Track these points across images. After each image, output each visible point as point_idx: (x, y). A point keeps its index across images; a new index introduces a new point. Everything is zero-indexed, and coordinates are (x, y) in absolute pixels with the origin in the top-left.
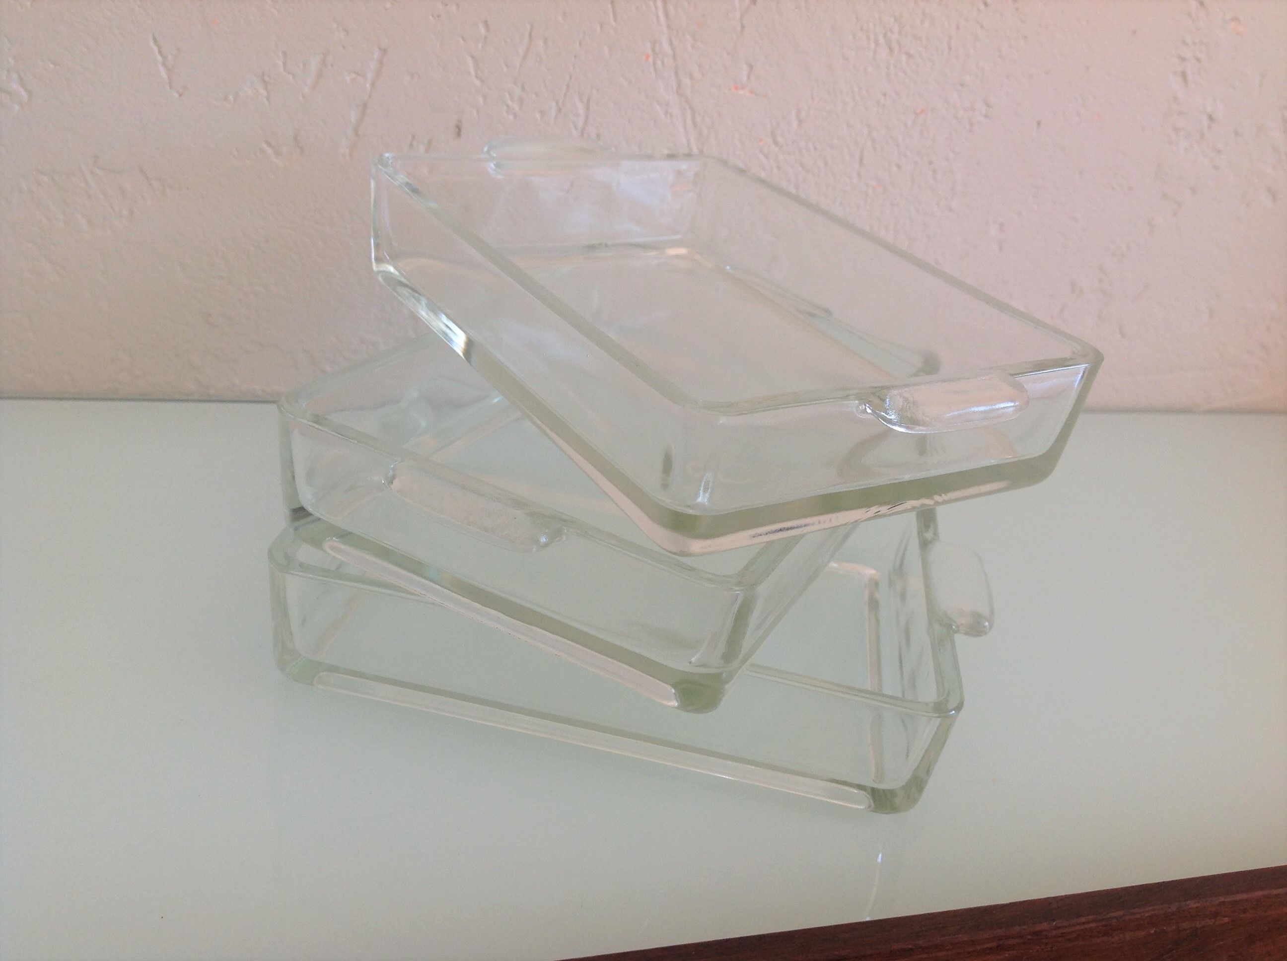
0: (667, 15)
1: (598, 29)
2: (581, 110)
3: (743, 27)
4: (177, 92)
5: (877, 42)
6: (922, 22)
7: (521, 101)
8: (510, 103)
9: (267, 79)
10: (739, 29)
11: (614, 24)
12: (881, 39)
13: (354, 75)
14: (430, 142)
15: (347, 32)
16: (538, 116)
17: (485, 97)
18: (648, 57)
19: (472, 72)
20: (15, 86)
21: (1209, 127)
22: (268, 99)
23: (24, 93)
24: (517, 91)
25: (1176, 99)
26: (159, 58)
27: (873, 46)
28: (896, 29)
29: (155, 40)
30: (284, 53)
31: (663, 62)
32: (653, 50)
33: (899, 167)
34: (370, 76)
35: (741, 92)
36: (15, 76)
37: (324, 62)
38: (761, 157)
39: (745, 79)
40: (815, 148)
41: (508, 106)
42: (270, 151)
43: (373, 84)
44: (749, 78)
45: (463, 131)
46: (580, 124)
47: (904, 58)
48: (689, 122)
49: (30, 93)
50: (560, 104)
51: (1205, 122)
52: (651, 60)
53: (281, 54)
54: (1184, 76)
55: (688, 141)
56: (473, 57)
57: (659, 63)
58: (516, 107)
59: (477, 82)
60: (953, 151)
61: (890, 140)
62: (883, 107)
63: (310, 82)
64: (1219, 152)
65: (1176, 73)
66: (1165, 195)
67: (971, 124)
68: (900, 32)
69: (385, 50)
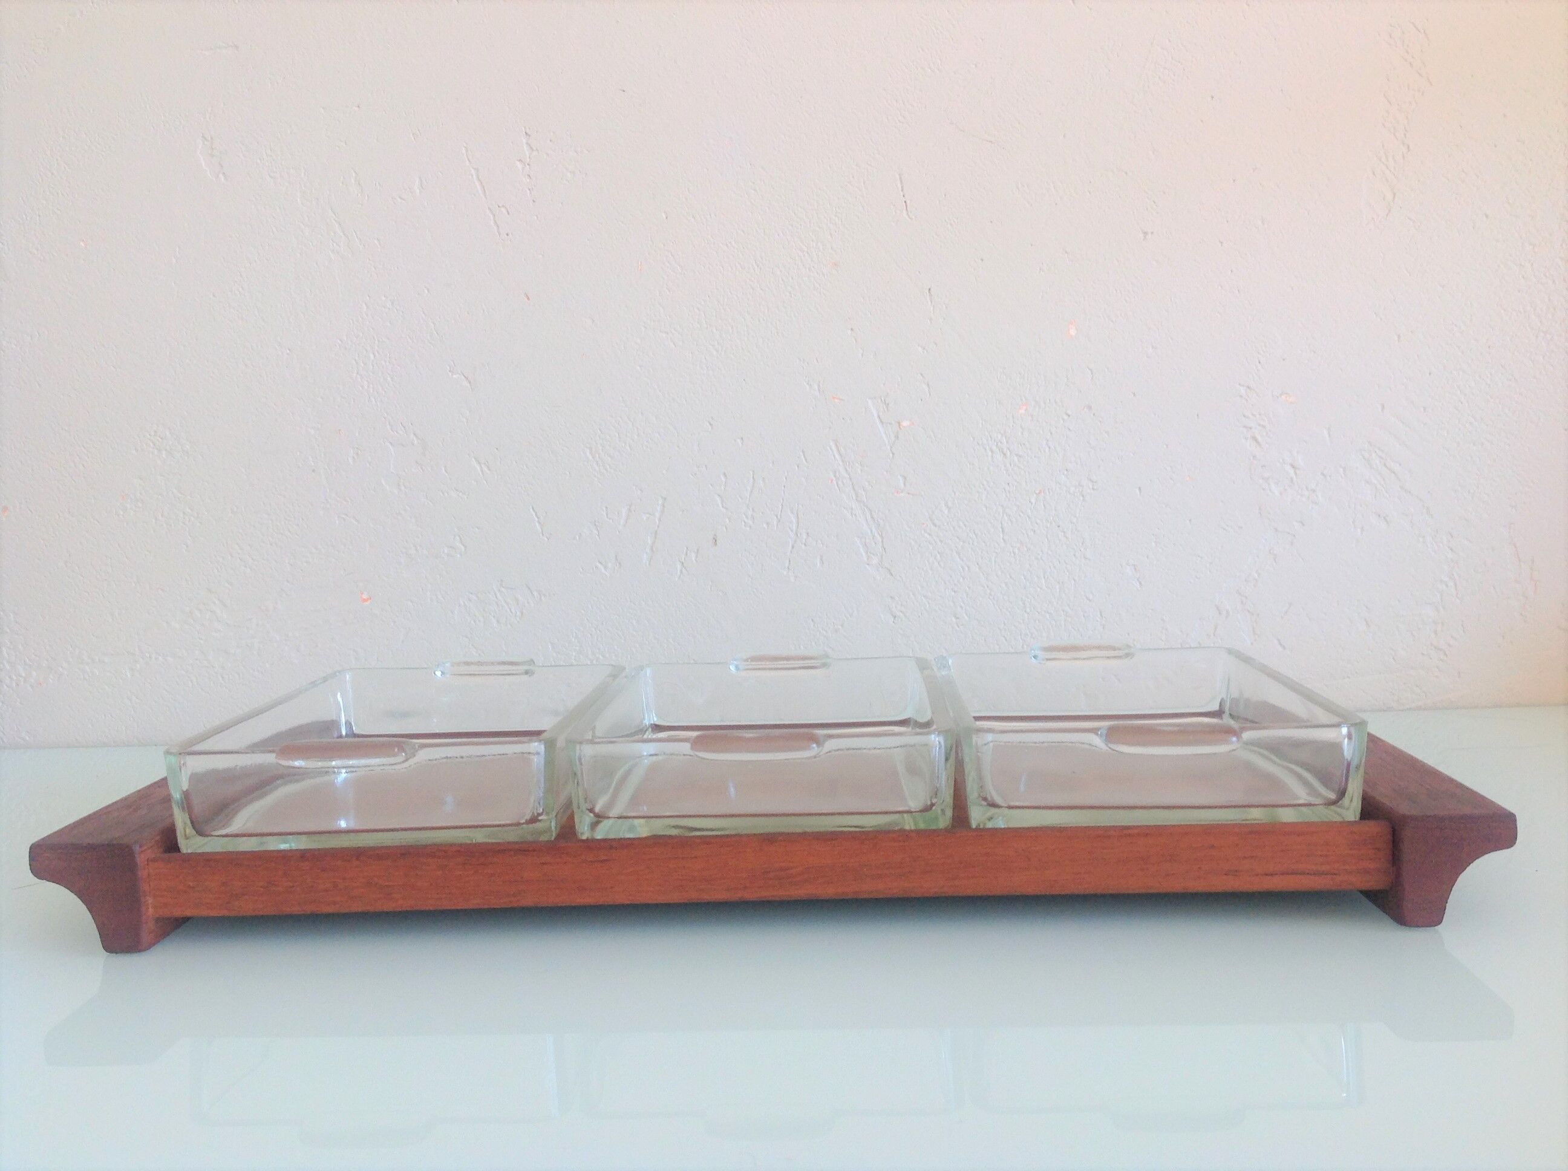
0: (841, 455)
1: (797, 469)
2: (793, 519)
3: (893, 454)
4: (547, 537)
6: (1022, 434)
7: (753, 518)
8: (746, 520)
9: (597, 524)
10: (891, 455)
11: (805, 463)
12: (994, 448)
13: (648, 515)
14: (698, 550)
15: (642, 491)
16: (765, 526)
17: (729, 519)
18: (832, 481)
19: (720, 505)
20: (458, 544)
21: (1296, 474)
22: (598, 536)
23: (463, 548)
24: (750, 512)
25: (1254, 457)
26: (537, 519)
27: (990, 453)
28: (1005, 441)
29: (533, 508)
30: (606, 508)
31: (842, 482)
32: (835, 476)
33: (1035, 532)
34: (657, 515)
35: (902, 494)
36: (458, 538)
37: (630, 510)
38: (926, 535)
39: (902, 485)
40: (965, 525)
41: (745, 522)
43: (660, 520)
44: (905, 484)
45: (718, 541)
46: (794, 528)
47: (1016, 458)
48: (869, 517)
49: (465, 547)
50: (779, 517)
51: (1292, 472)
52: (835, 482)
53: (604, 509)
54: (1255, 439)
55: (871, 531)
56: (719, 495)
57: (840, 483)
58: (750, 522)
59: (724, 510)
60: (1075, 517)
61: (1021, 514)
62: (1009, 492)
63: (622, 522)
64: (1314, 491)
65: (1246, 439)
66: (1276, 530)
67: (1083, 496)
68: (1007, 442)
69: (665, 499)
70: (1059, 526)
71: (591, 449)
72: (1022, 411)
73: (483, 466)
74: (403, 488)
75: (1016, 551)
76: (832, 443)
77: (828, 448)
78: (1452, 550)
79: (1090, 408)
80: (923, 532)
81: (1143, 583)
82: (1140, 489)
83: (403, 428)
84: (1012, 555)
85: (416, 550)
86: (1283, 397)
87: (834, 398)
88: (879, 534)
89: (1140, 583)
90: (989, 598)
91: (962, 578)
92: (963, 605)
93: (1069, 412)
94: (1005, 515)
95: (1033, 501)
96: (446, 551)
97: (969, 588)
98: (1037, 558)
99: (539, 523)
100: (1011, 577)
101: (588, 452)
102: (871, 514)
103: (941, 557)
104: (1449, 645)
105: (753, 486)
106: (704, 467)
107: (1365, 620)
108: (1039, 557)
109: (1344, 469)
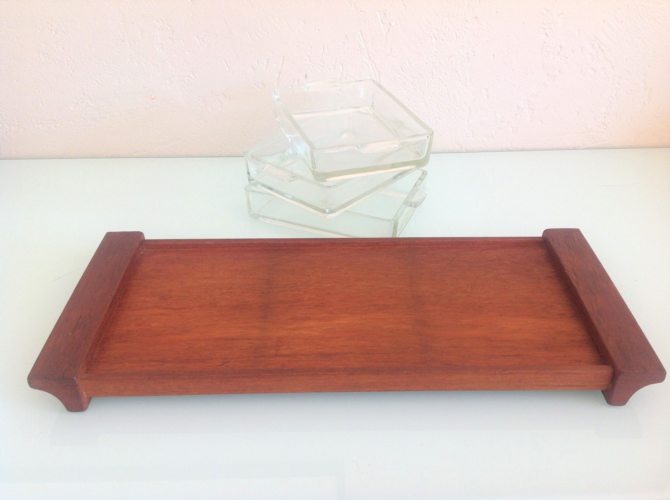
0: (363, 38)
1: (343, 44)
2: (341, 67)
3: (387, 38)
4: (231, 73)
5: (431, 37)
6: (445, 29)
7: (323, 66)
8: (320, 67)
9: (253, 68)
10: (386, 38)
11: (347, 41)
12: (432, 36)
13: (276, 64)
14: (298, 80)
15: (273, 53)
16: (328, 70)
17: (313, 66)
18: (359, 50)
19: (308, 60)
20: (192, 75)
21: (561, 50)
22: (254, 73)
23: (194, 77)
24: (322, 64)
25: (545, 42)
26: (226, 65)
27: (430, 38)
28: (437, 33)
29: (224, 61)
30: (257, 61)
31: (363, 51)
32: (360, 48)
33: (446, 74)
34: (280, 64)
35: (389, 57)
36: (191, 72)
37: (268, 62)
38: (399, 75)
40: (416, 71)
42: (256, 86)
43: (281, 66)
44: (391, 52)
45: (307, 77)
46: (341, 71)
47: (441, 41)
48: (374, 67)
50: (334, 66)
51: (559, 49)
52: (360, 51)
54: (546, 34)
55: (375, 73)
56: (308, 56)
57: (362, 51)
58: (322, 68)
59: (310, 63)
60: (464, 68)
61: (441, 66)
62: (437, 56)
63: (265, 67)
64: (567, 58)
65: (543, 34)
66: (548, 74)
67: (468, 58)
68: (438, 33)
69: (284, 57)
70: (456, 72)
71: (249, 33)
72: (446, 19)
73: (200, 40)
74: (165, 50)
75: (437, 82)
76: (359, 33)
77: (358, 35)
78: (619, 84)
79: (477, 18)
80: (397, 74)
81: (489, 96)
82: (494, 55)
83: (162, 22)
84: (435, 84)
85: (173, 77)
86: (562, 15)
87: (361, 11)
88: (378, 74)
89: (488, 97)
90: (423, 103)
91: (412, 94)
92: (412, 106)
93: (467, 20)
94: (434, 67)
95: (447, 60)
96: (187, 79)
97: (415, 98)
98: (445, 86)
99: (227, 66)
100: (433, 94)
101: (248, 34)
102: (375, 65)
103: (404, 84)
104: (609, 123)
105: (323, 52)
106: (301, 43)
107: (578, 112)
108: (447, 85)
109: (582, 48)
